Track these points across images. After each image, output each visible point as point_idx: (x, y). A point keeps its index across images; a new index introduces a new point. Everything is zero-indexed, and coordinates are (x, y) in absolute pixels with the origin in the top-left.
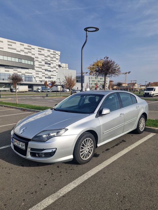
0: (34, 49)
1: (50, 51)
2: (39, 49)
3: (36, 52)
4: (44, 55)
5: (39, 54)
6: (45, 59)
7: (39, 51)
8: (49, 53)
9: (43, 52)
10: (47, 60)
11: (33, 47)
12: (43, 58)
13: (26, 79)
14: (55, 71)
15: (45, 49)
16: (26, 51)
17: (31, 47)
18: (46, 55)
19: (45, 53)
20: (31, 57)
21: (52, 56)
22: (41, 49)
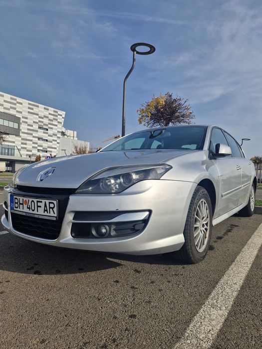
0: (21, 104)
1: (48, 109)
2: (29, 104)
3: (23, 109)
4: (37, 115)
5: (29, 112)
6: (40, 121)
7: (29, 108)
8: (46, 113)
9: (36, 110)
10: (43, 122)
11: (19, 100)
12: (36, 118)
13: (3, 151)
14: (56, 141)
15: (40, 105)
16: (8, 105)
17: (15, 100)
18: (41, 114)
19: (40, 111)
20: (15, 116)
21: (51, 117)
22: (34, 105)
